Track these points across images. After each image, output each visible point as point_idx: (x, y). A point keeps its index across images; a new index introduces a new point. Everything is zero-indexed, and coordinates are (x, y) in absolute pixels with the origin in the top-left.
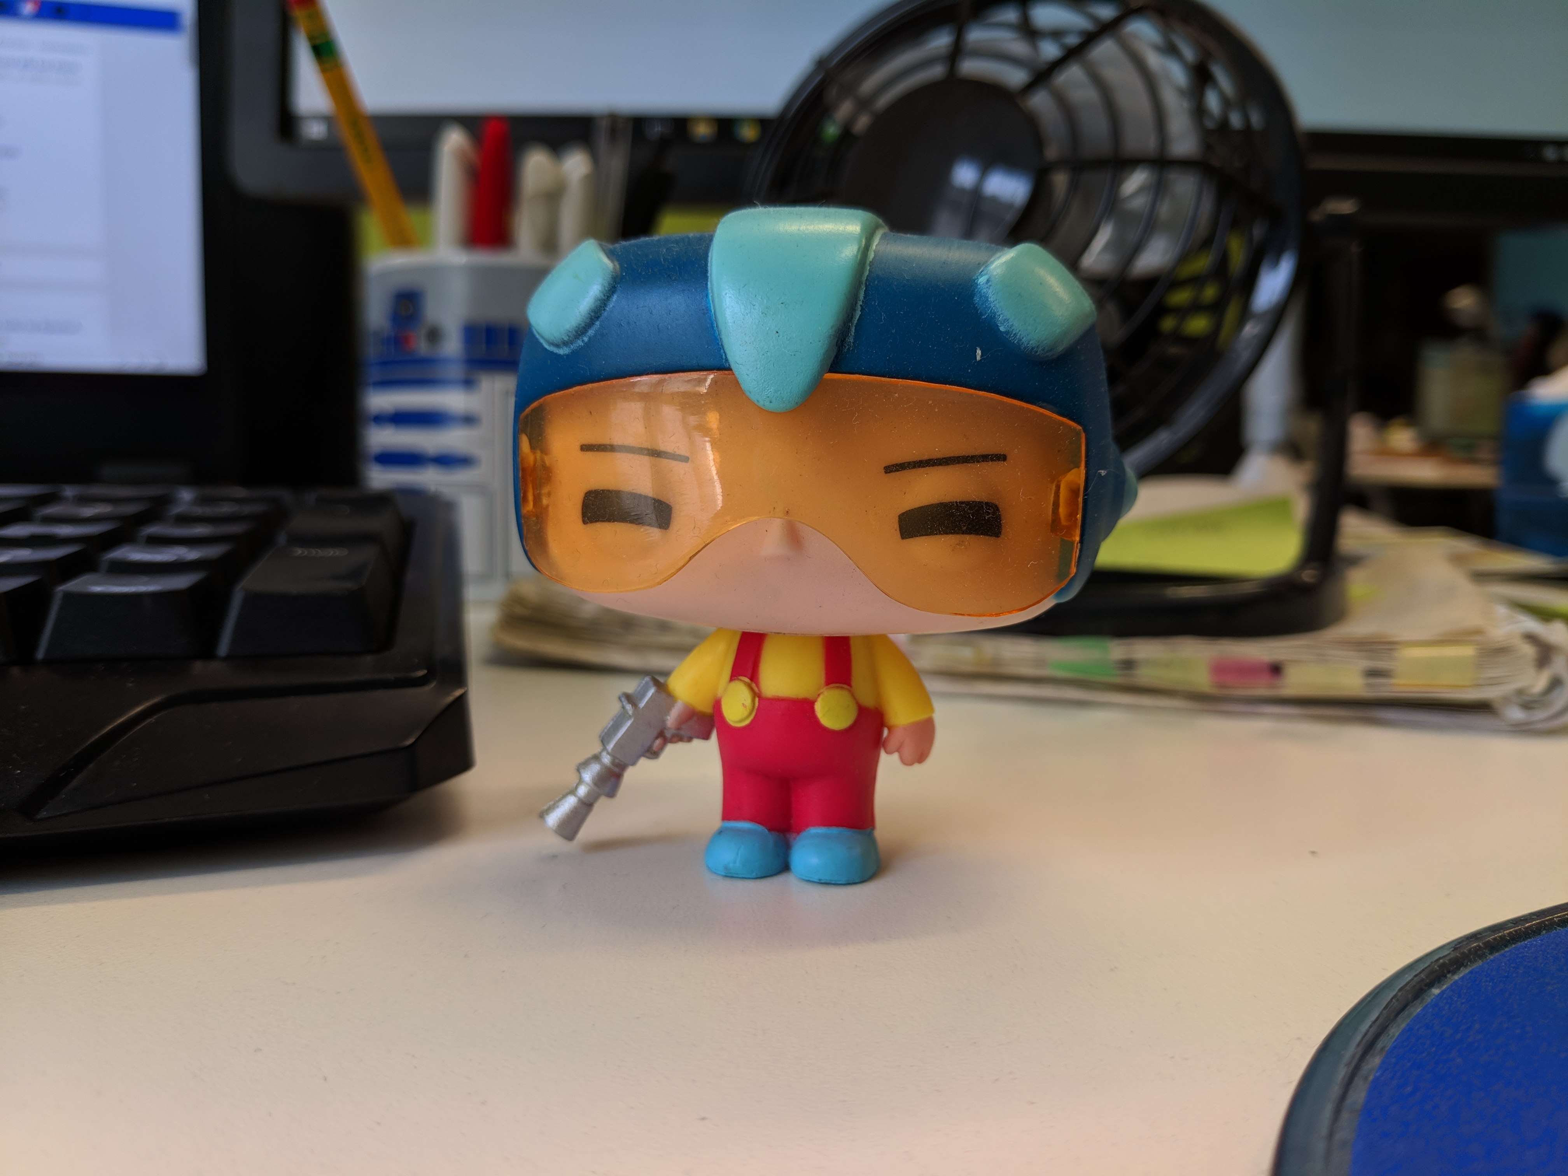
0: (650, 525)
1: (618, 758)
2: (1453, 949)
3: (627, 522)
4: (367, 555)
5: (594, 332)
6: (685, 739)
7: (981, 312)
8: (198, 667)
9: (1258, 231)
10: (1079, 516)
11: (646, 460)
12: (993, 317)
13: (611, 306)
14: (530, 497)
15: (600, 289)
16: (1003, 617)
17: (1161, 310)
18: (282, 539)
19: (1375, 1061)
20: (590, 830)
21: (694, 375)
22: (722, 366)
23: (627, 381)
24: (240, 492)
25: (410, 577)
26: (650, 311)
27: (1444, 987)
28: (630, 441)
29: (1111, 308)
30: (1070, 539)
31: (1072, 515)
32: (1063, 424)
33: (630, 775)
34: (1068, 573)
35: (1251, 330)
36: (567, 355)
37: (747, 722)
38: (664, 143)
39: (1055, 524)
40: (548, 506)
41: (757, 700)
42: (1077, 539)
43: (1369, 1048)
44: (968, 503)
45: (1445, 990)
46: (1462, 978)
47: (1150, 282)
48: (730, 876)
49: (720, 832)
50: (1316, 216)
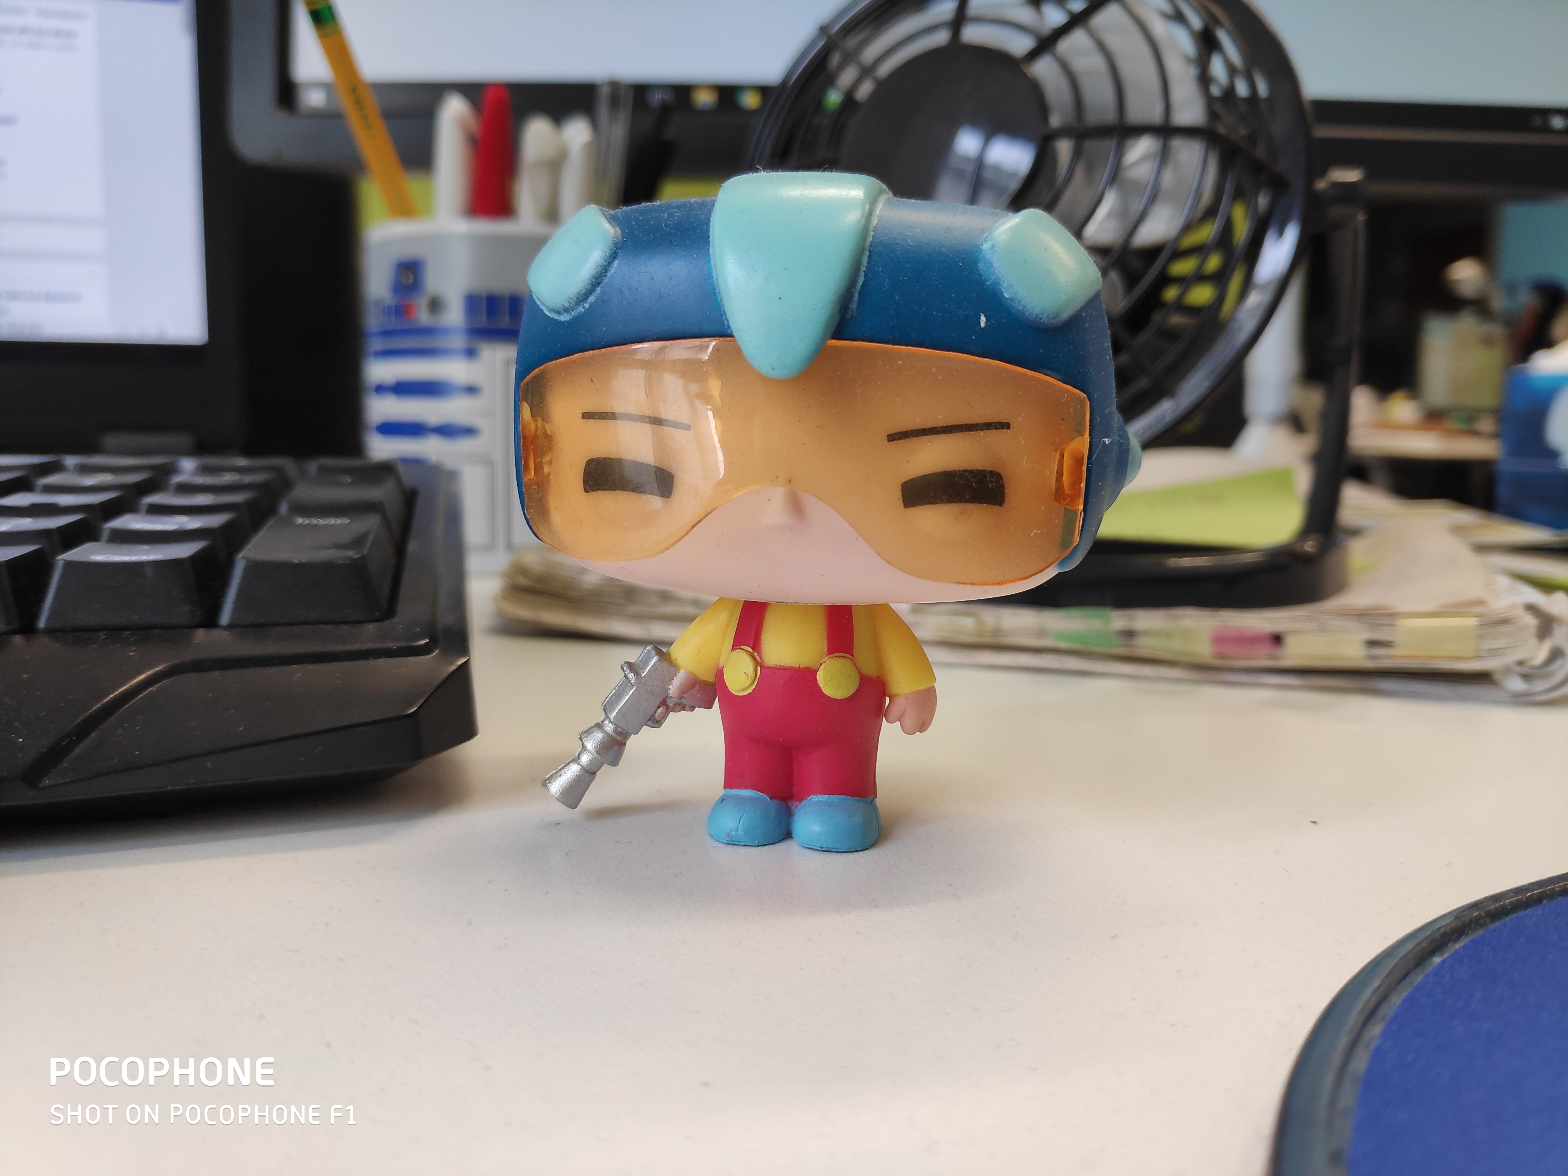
0: (652, 494)
1: (620, 727)
2: (1454, 918)
3: (628, 490)
4: (370, 523)
5: (595, 298)
6: (687, 708)
7: (985, 279)
8: (201, 634)
9: (1263, 201)
10: (1083, 485)
11: (648, 428)
12: (997, 284)
13: (612, 272)
14: (532, 465)
15: (601, 255)
16: (1005, 586)
17: (1164, 280)
18: (283, 508)
19: (1376, 1030)
20: (592, 798)
21: (696, 342)
22: (724, 333)
23: (629, 348)
24: (242, 462)
25: (412, 546)
26: (652, 277)
27: (1446, 956)
28: (632, 409)
29: (1114, 275)
30: (1074, 508)
31: (1075, 483)
32: (1067, 391)
33: (632, 742)
34: (1071, 542)
35: (1255, 300)
36: (568, 322)
37: (750, 691)
38: (666, 110)
39: (1059, 494)
40: (549, 474)
41: (759, 668)
42: (1081, 507)
43: (1370, 1015)
44: (971, 472)
45: (1446, 959)
46: (1464, 946)
47: (1152, 253)
48: (732, 843)
49: (722, 800)
50: (1321, 185)
